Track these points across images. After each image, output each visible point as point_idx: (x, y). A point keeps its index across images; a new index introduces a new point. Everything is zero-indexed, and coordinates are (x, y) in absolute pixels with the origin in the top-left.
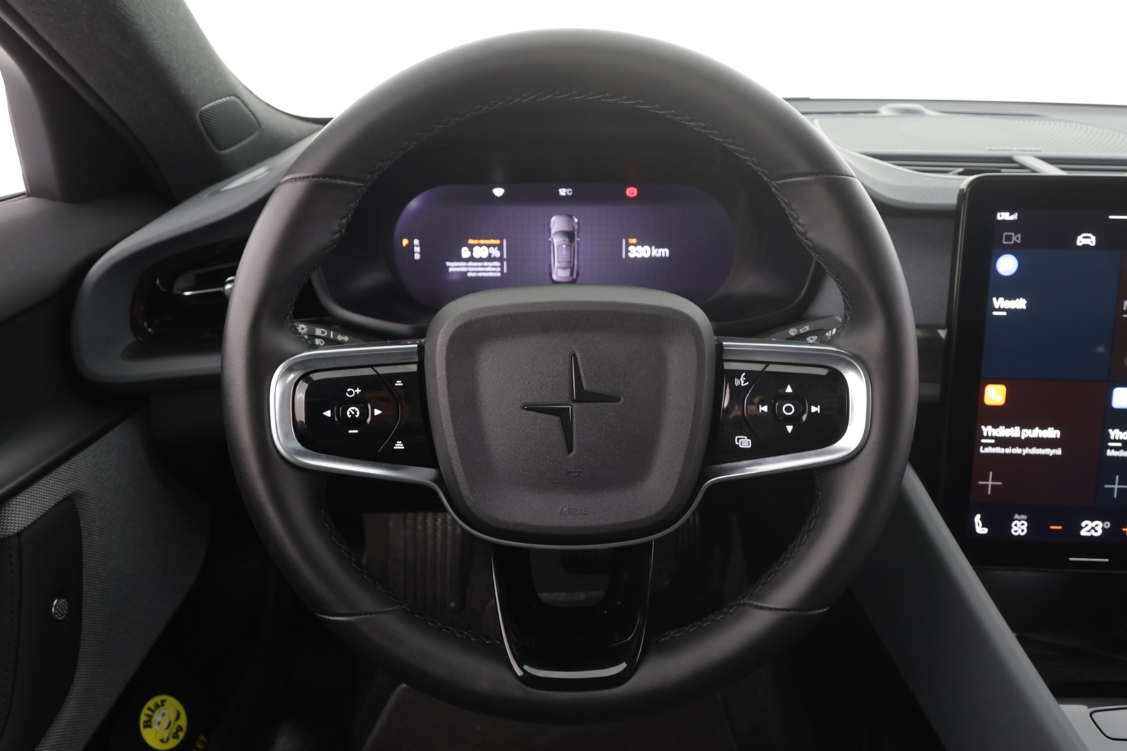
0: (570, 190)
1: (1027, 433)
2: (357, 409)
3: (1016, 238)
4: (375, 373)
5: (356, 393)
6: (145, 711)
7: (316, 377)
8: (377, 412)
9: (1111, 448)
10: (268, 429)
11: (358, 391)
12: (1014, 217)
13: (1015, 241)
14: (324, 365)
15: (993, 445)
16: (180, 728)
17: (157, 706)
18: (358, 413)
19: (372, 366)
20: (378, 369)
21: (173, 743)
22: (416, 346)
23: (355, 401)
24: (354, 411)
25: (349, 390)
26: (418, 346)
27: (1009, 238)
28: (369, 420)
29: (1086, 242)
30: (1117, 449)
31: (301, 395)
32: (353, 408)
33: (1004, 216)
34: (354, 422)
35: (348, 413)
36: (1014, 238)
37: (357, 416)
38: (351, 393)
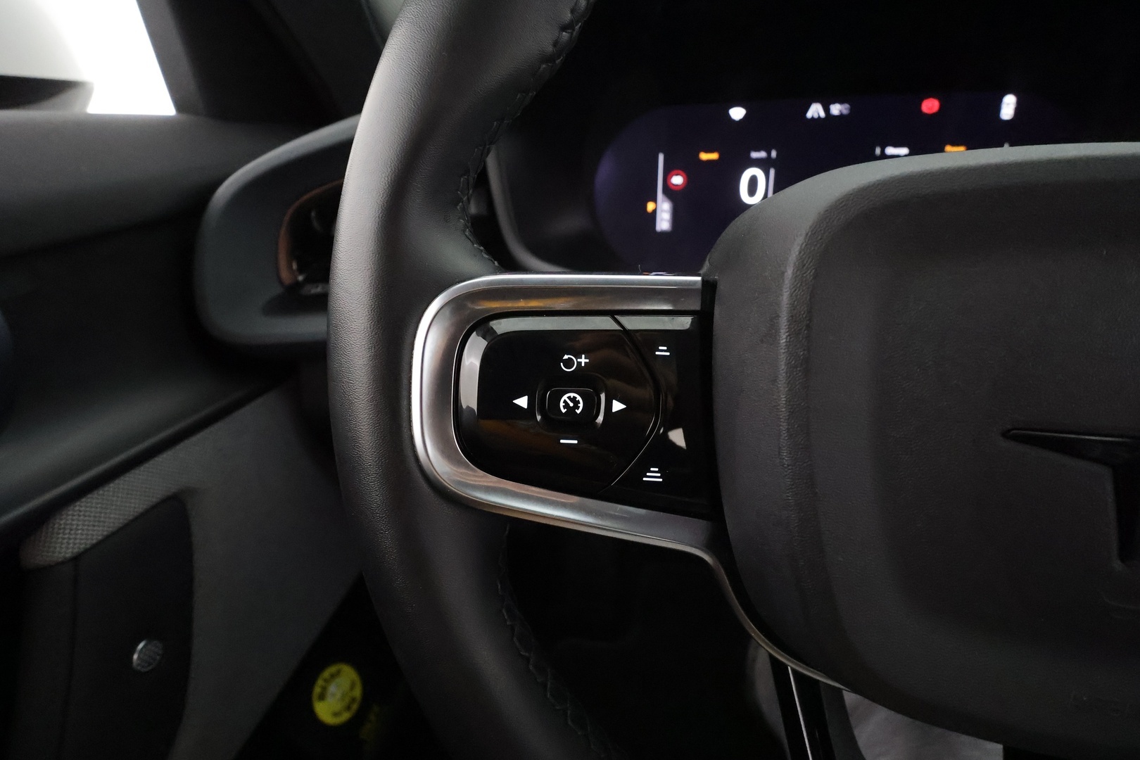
0: (847, 106)
2: (579, 398)
4: (617, 327)
5: (579, 364)
6: (320, 682)
7: (502, 326)
8: (617, 406)
10: (405, 424)
11: (583, 360)
14: (522, 304)
16: (353, 700)
17: (333, 676)
18: (581, 405)
19: (612, 314)
20: (624, 320)
21: (346, 716)
22: (699, 279)
23: (578, 380)
24: (573, 400)
25: (566, 357)
26: (703, 280)
28: (600, 419)
31: (472, 360)
32: (572, 395)
34: (572, 423)
35: (562, 404)
37: (578, 411)
38: (569, 363)
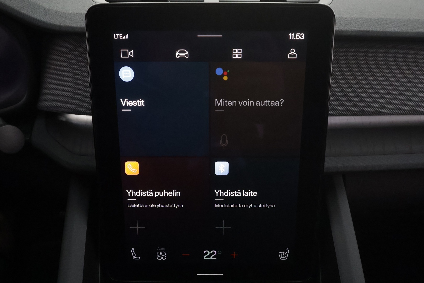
1: (158, 194)
3: (131, 54)
9: (217, 202)
12: (126, 37)
13: (129, 56)
15: (136, 203)
27: (125, 54)
29: (182, 55)
30: (221, 203)
33: (119, 36)
36: (129, 54)
